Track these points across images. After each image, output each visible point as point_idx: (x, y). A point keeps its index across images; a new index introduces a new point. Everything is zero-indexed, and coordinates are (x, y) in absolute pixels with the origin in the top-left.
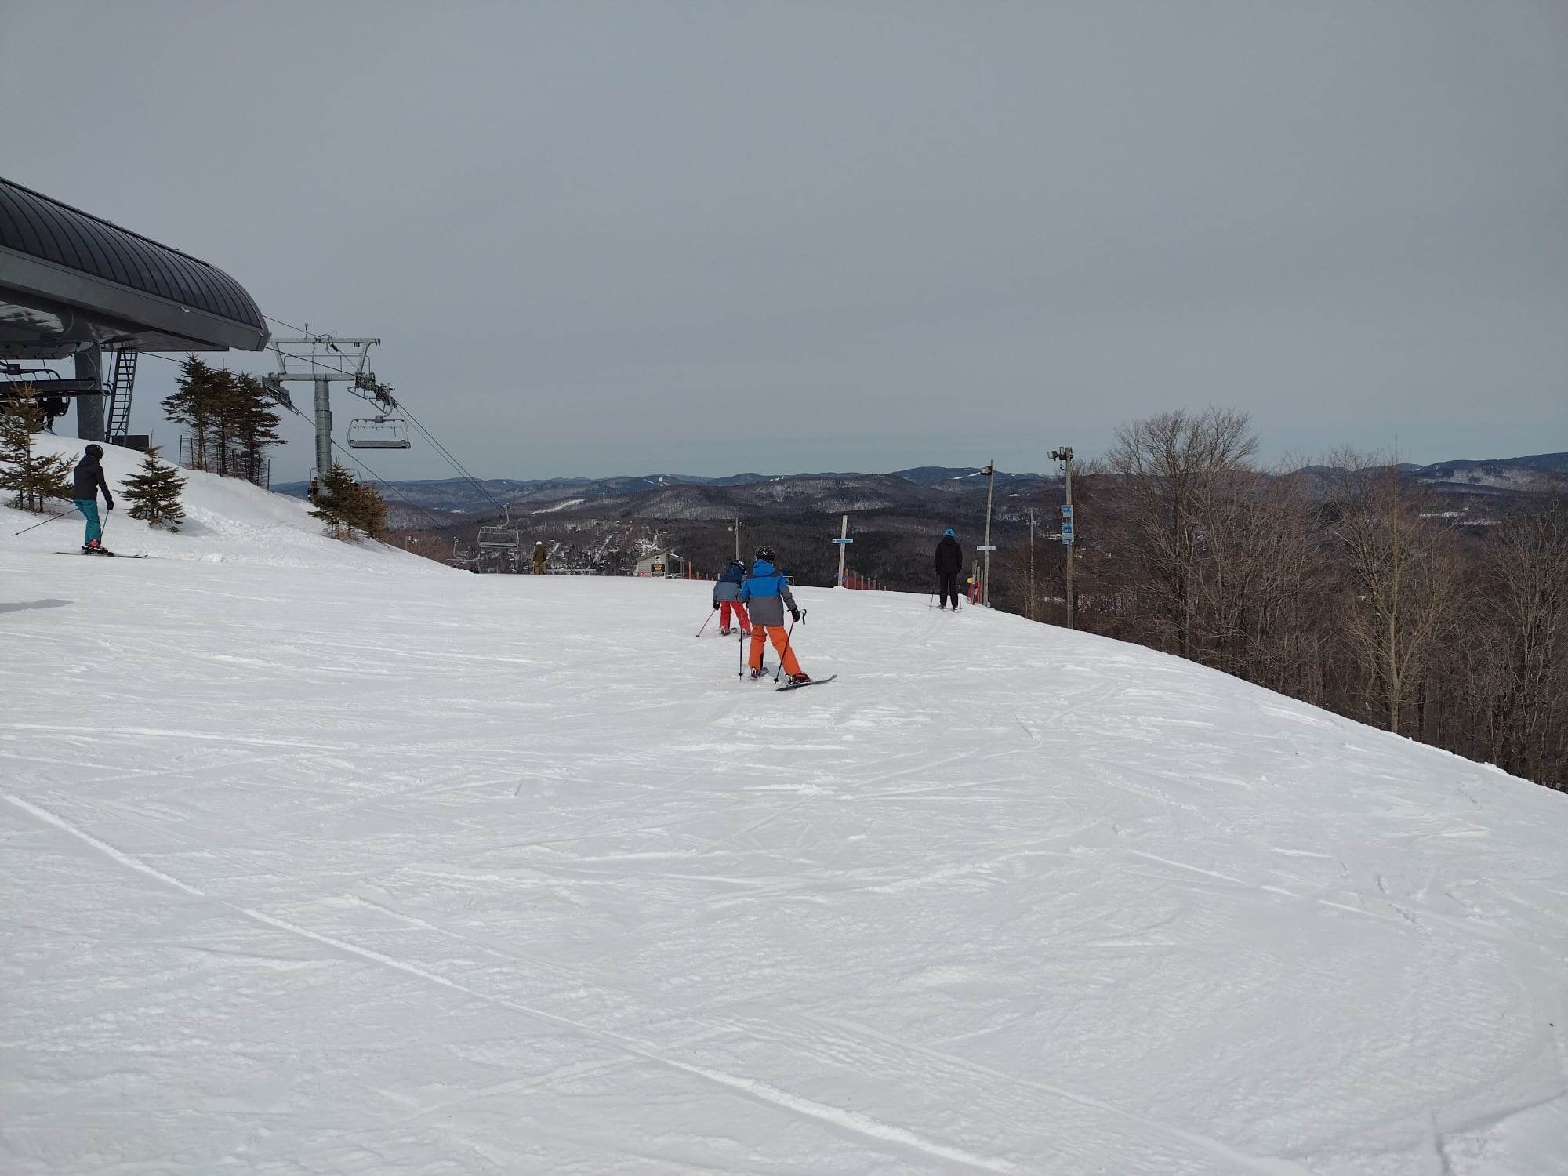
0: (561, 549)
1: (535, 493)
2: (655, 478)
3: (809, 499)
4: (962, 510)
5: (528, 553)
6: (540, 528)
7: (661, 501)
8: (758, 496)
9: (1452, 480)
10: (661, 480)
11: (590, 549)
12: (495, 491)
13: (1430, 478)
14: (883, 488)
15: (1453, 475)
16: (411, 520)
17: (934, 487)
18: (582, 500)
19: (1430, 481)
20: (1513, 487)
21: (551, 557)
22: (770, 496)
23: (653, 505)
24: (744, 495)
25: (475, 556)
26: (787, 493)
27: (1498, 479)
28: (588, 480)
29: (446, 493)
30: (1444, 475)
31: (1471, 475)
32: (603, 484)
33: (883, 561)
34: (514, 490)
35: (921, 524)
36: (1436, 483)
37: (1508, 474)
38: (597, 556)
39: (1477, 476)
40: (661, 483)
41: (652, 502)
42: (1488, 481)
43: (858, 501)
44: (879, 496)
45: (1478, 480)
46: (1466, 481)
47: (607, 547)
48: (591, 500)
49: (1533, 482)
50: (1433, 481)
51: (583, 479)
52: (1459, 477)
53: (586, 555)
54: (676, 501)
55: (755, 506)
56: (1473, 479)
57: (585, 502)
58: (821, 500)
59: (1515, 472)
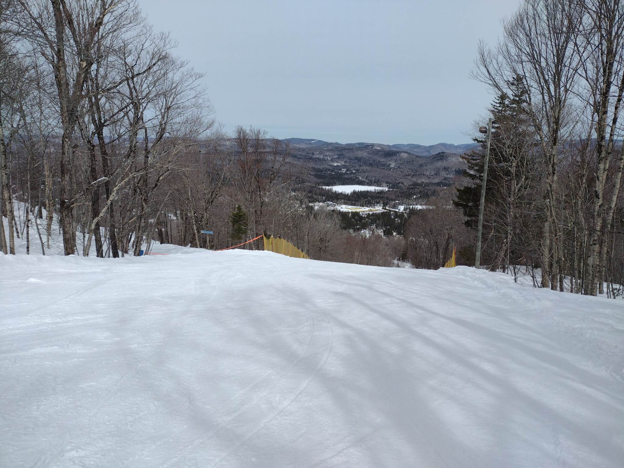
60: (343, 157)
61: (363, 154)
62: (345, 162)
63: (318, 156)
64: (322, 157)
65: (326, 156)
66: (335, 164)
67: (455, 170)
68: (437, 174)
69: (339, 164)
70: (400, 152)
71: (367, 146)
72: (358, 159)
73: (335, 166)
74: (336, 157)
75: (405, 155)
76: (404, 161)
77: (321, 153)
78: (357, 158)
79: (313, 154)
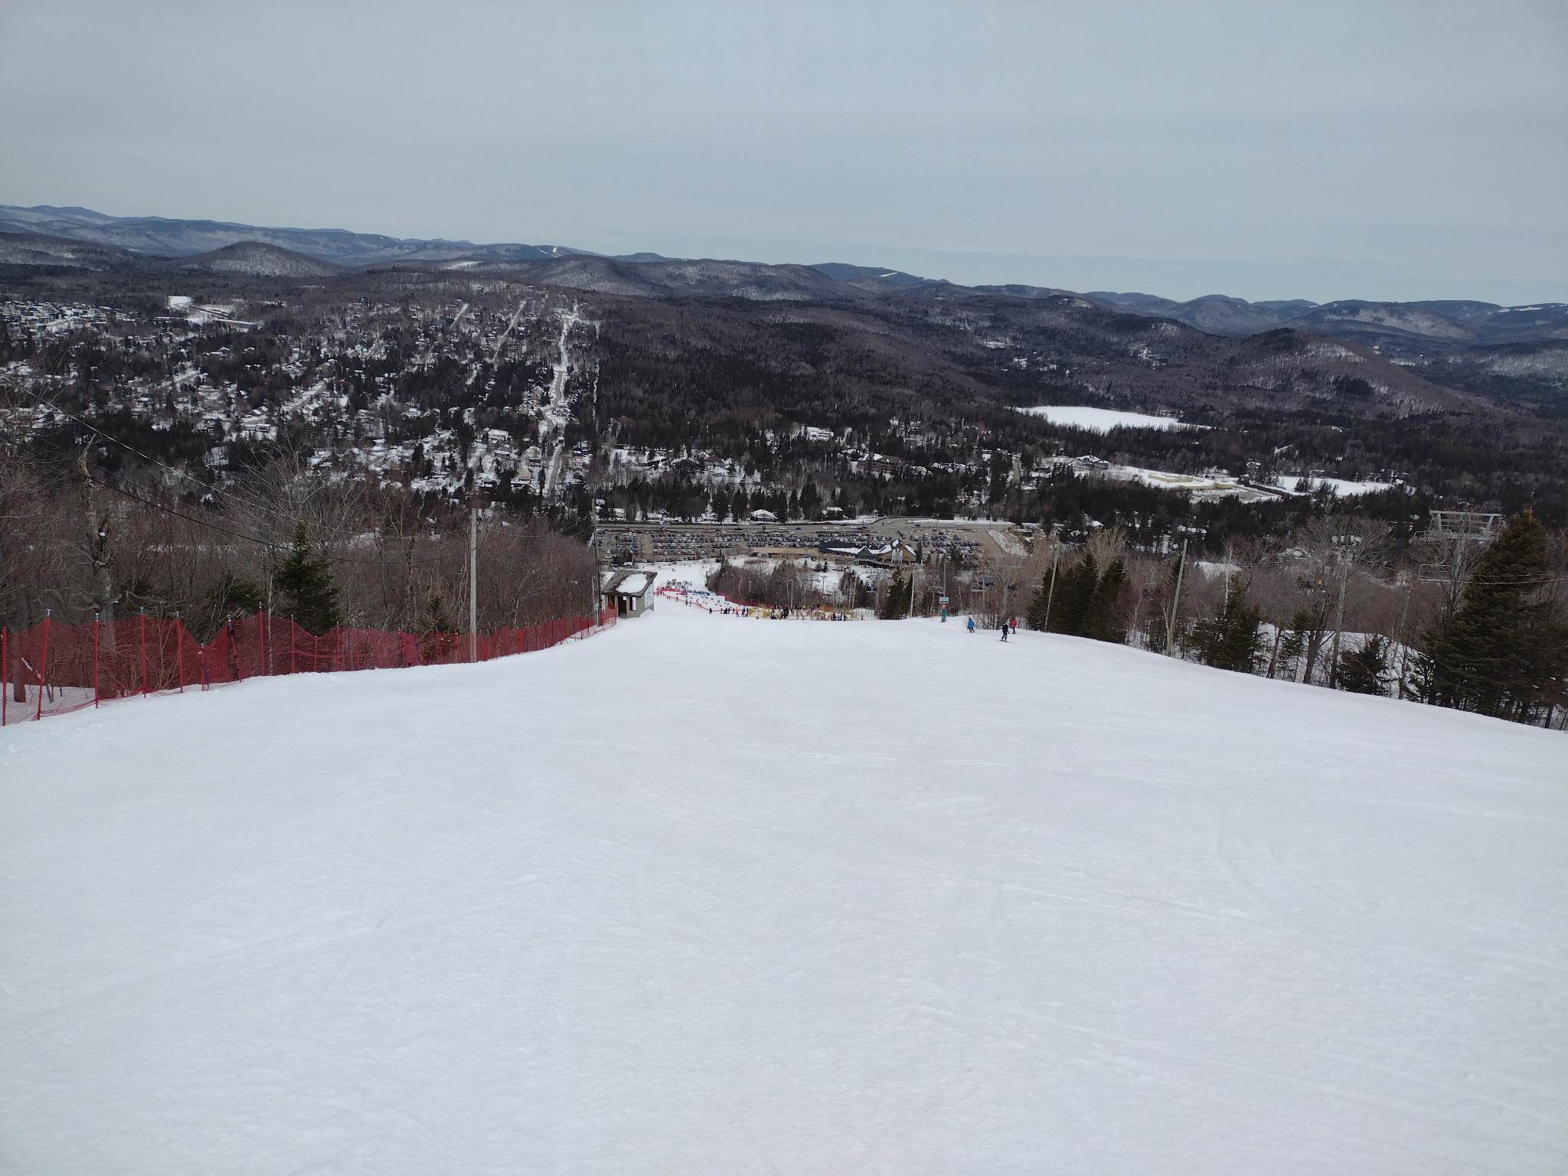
0: (469, 310)
1: (416, 252)
2: (548, 248)
3: (723, 284)
4: (892, 309)
5: (433, 311)
6: (441, 285)
7: (564, 272)
8: (669, 276)
9: (1358, 318)
10: (554, 250)
11: (503, 314)
12: (371, 246)
13: (1337, 315)
14: (801, 280)
15: (1358, 313)
16: (284, 266)
17: (852, 283)
18: (476, 263)
19: (1336, 318)
20: (1415, 330)
21: (461, 317)
22: (682, 277)
23: (556, 274)
24: (656, 273)
25: (371, 309)
26: (700, 275)
27: (1400, 321)
28: (471, 244)
29: (317, 243)
30: (1350, 313)
31: (1375, 315)
32: (491, 249)
33: (832, 354)
34: (392, 247)
35: (857, 320)
36: (1342, 320)
37: (1411, 317)
38: (513, 321)
39: (1381, 316)
40: (554, 254)
41: (554, 272)
42: (1392, 322)
43: (777, 291)
44: (798, 288)
45: (1381, 320)
46: (1370, 320)
47: (523, 313)
48: (486, 264)
49: (1433, 326)
50: (1340, 318)
51: (467, 243)
52: (1364, 316)
53: (500, 320)
54: (582, 273)
55: (666, 287)
56: (1376, 319)
57: (479, 265)
58: (737, 286)
59: (1417, 315)
60: (1006, 326)
61: (1057, 320)
62: (1014, 339)
63: (938, 320)
64: (948, 323)
65: (960, 320)
66: (992, 344)
67: (1336, 382)
68: (1285, 388)
69: (1001, 345)
70: (1160, 320)
71: (1055, 297)
72: (1050, 334)
73: (992, 350)
74: (987, 324)
75: (1171, 330)
76: (1177, 346)
77: (944, 313)
78: (1043, 330)
79: (926, 313)
